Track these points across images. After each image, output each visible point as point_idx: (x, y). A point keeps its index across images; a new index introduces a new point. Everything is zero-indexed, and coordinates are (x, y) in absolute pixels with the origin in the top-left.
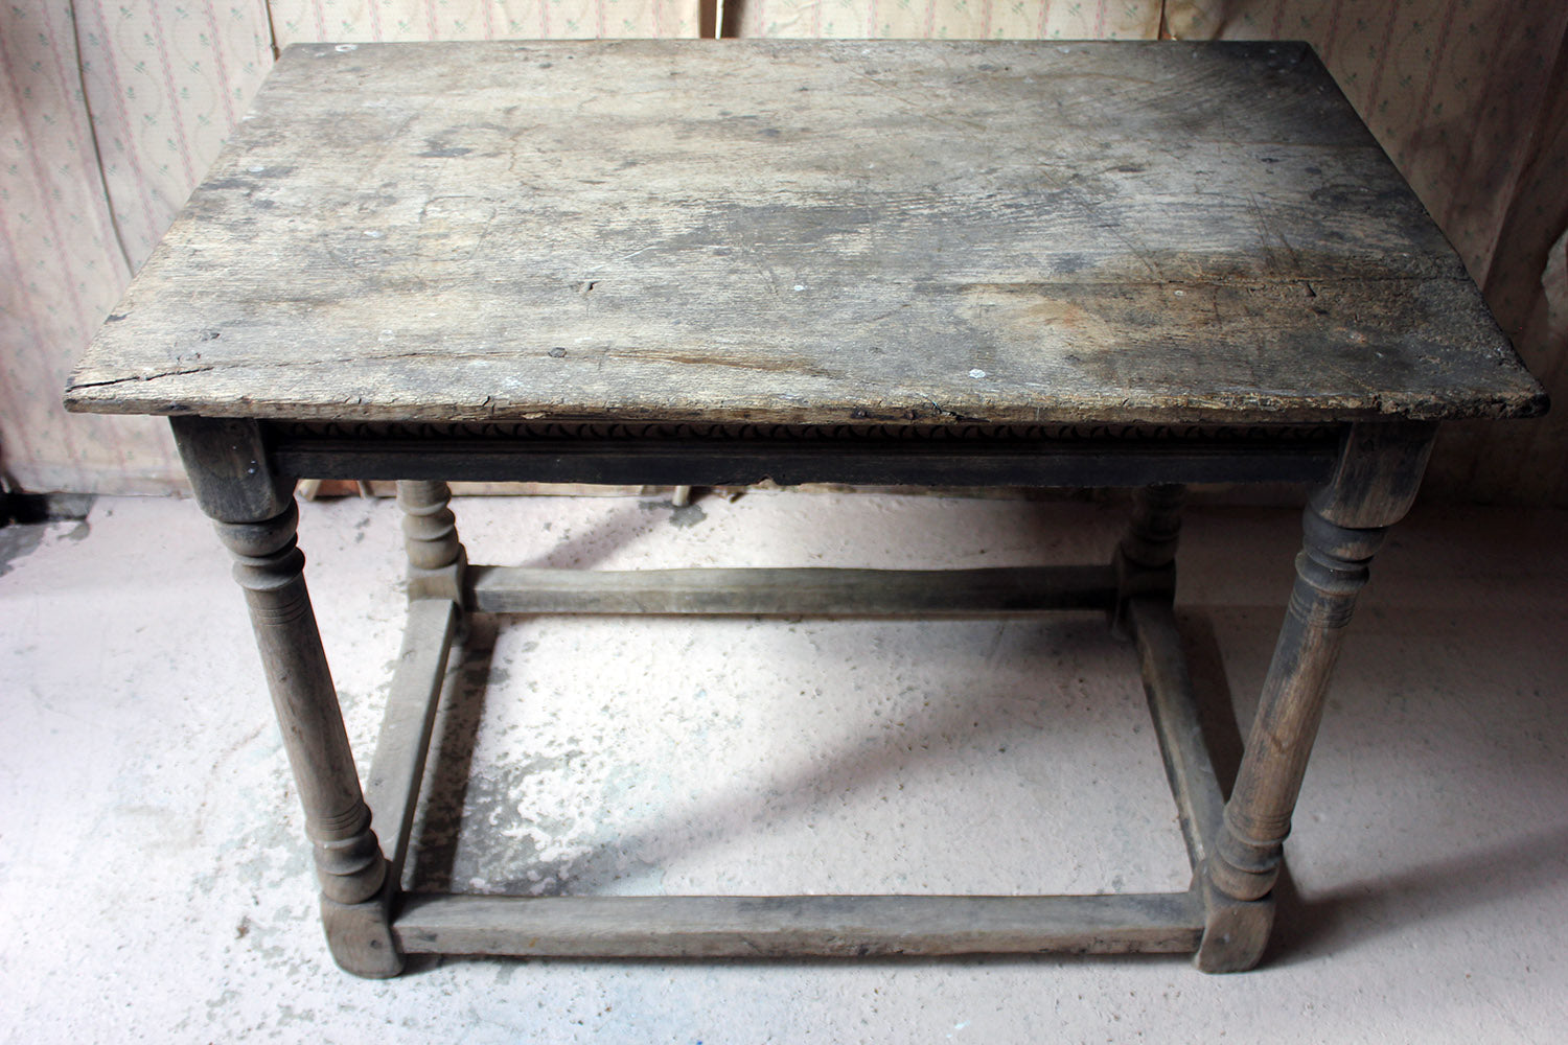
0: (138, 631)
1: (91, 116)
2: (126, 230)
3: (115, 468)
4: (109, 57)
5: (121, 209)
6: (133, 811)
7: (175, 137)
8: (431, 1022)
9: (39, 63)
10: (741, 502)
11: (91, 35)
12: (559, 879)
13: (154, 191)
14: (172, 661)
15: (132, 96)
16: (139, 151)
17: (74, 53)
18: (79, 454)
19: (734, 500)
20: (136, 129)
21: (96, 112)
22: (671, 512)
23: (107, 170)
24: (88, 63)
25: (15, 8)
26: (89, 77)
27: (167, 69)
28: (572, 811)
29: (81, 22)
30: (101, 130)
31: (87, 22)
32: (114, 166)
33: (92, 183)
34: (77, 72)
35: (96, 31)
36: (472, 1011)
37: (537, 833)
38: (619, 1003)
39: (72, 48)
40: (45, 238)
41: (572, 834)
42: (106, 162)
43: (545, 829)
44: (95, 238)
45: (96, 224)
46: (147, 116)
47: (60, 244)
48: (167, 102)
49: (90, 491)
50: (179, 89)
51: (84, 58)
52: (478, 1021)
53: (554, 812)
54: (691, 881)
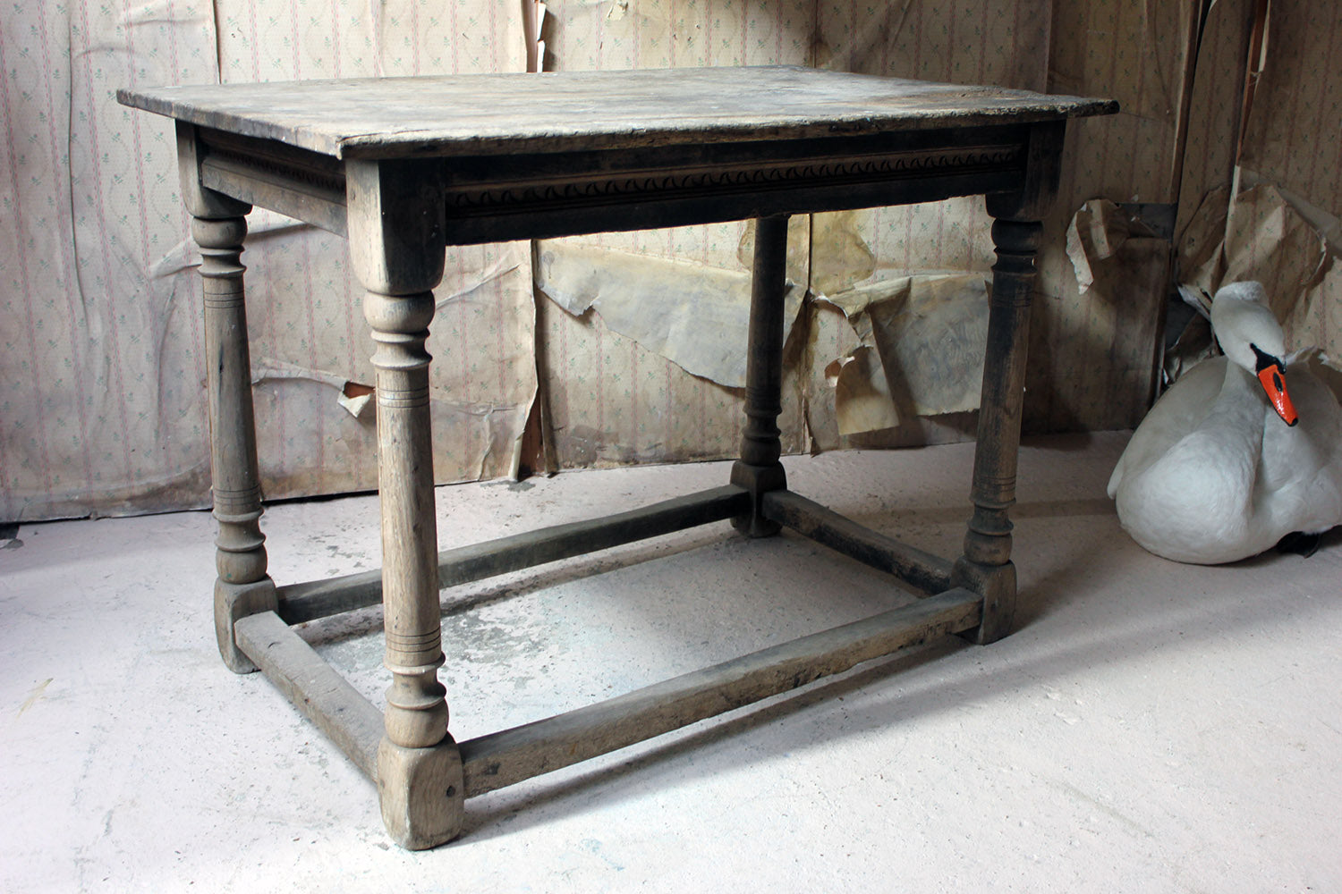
0: (106, 577)
1: (71, 177)
2: (84, 270)
3: (43, 493)
4: (93, 131)
5: (84, 255)
6: (164, 652)
7: (136, 193)
8: (477, 711)
9: (36, 136)
10: (556, 478)
11: (82, 113)
12: (533, 642)
13: (114, 237)
14: (146, 586)
15: (106, 161)
16: (106, 205)
17: (67, 128)
18: (12, 480)
19: (550, 477)
20: (105, 187)
21: (76, 175)
22: (508, 486)
23: (77, 221)
24: (75, 135)
25: (24, 93)
26: (74, 145)
27: (137, 140)
28: (522, 613)
29: (75, 103)
30: (76, 187)
31: (81, 104)
32: (84, 218)
33: (63, 232)
34: (67, 141)
35: (86, 111)
36: (507, 703)
37: (499, 626)
38: (617, 683)
39: (67, 122)
40: (15, 281)
41: (528, 623)
42: (78, 215)
43: (506, 624)
44: (58, 280)
45: (61, 267)
46: (116, 176)
47: (27, 286)
48: (133, 165)
49: (15, 520)
50: (145, 154)
51: (73, 131)
52: (514, 706)
53: (509, 616)
54: (633, 629)
